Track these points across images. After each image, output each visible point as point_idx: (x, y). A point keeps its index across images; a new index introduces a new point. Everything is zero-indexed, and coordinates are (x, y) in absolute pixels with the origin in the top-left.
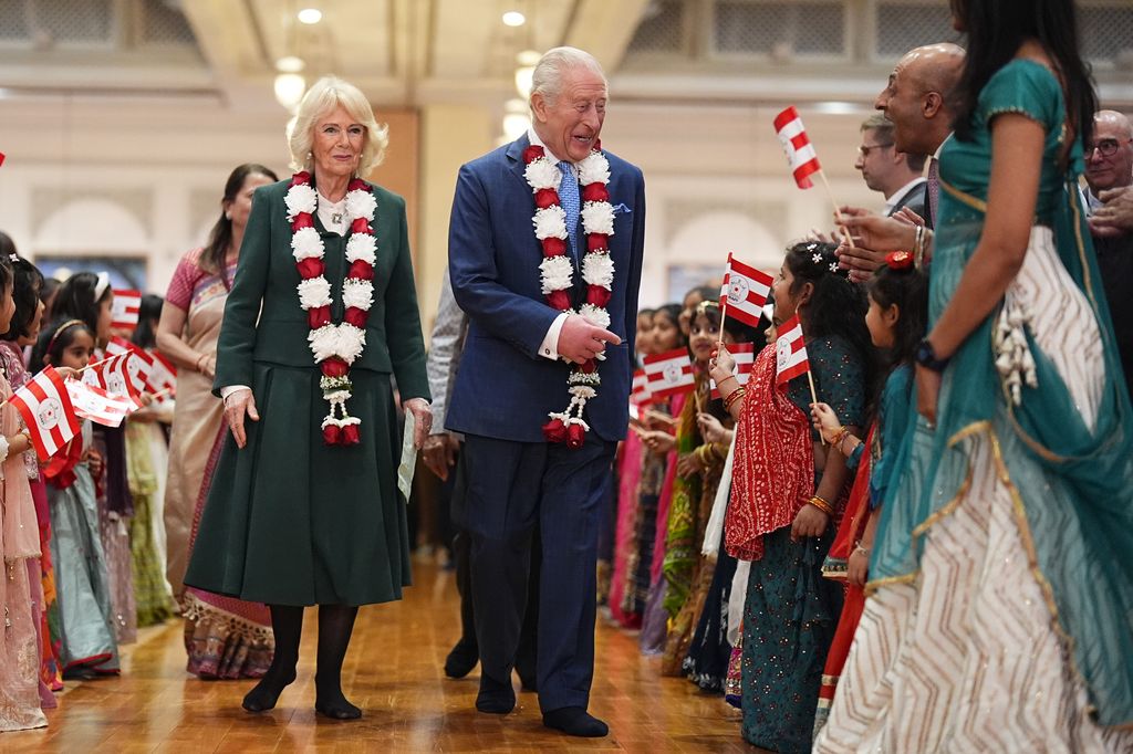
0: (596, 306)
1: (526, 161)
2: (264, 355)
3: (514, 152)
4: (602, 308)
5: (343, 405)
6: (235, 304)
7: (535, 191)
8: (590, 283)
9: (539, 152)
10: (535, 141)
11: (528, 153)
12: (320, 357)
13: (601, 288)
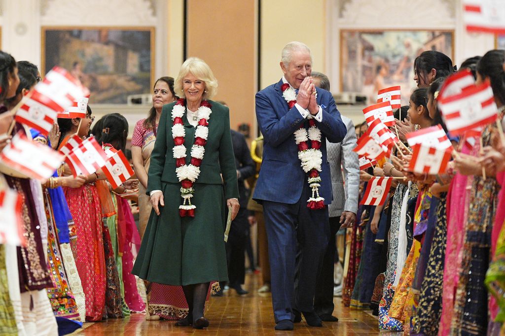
0: (316, 149)
1: (283, 90)
2: (164, 179)
3: (277, 87)
4: (318, 150)
5: (189, 200)
6: (154, 156)
7: (288, 102)
8: (312, 140)
9: (287, 86)
10: (285, 81)
11: (282, 87)
12: (180, 180)
13: (316, 141)
